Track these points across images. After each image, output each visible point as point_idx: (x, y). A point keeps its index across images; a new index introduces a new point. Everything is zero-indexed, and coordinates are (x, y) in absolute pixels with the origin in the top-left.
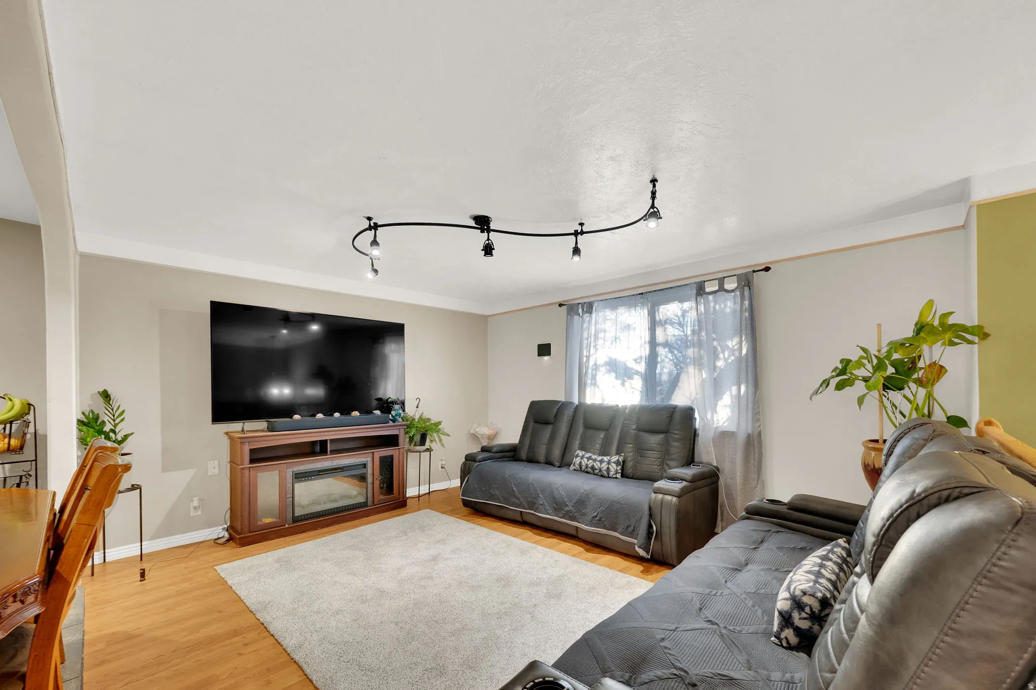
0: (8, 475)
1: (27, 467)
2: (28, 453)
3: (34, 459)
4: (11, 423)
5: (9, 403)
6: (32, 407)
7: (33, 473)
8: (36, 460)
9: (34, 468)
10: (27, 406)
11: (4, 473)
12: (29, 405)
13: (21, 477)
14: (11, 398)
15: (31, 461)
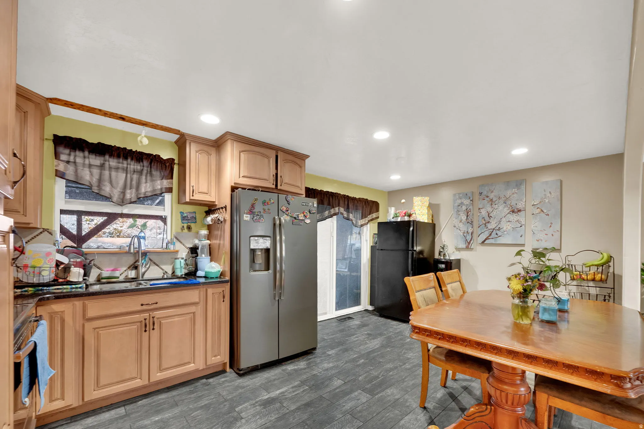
0: (598, 293)
1: (609, 291)
2: (610, 284)
3: (613, 287)
4: (602, 266)
5: (601, 255)
6: (612, 258)
7: (612, 295)
8: (614, 288)
9: (613, 292)
10: (610, 257)
11: (596, 292)
12: (611, 257)
13: (605, 296)
14: (602, 253)
15: (612, 288)
